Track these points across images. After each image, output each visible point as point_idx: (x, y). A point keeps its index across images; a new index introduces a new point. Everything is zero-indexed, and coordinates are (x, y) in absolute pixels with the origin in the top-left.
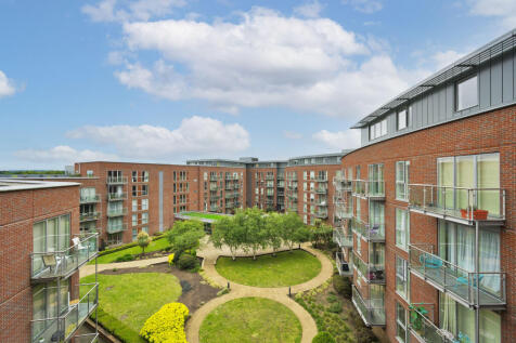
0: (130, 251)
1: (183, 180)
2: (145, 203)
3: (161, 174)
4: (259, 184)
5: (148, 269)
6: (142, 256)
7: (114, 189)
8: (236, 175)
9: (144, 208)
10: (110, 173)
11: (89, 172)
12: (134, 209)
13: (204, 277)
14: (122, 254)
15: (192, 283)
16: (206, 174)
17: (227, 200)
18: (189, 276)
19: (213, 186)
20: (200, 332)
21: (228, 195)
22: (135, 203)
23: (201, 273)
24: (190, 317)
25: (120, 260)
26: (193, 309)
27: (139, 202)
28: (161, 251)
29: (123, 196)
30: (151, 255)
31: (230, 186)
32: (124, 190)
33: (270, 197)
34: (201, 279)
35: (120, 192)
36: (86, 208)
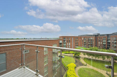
0: (67, 52)
1: (77, 39)
2: (70, 44)
3: (73, 38)
4: (100, 41)
5: (69, 56)
6: (69, 54)
7: (64, 41)
8: (92, 38)
9: (69, 45)
10: (64, 38)
11: (61, 38)
12: (68, 45)
13: (81, 61)
14: (65, 52)
15: (78, 61)
16: (83, 38)
17: (89, 45)
18: (77, 60)
19: (85, 41)
20: (78, 71)
21: (89, 43)
22: (68, 44)
23: (80, 60)
24: (76, 67)
25: (65, 53)
26: (77, 66)
27: (69, 44)
28: (72, 53)
29: (66, 42)
30: (70, 54)
31: (89, 41)
32: (66, 41)
33: (104, 45)
34: (80, 61)
35: (65, 41)
36: (61, 44)
